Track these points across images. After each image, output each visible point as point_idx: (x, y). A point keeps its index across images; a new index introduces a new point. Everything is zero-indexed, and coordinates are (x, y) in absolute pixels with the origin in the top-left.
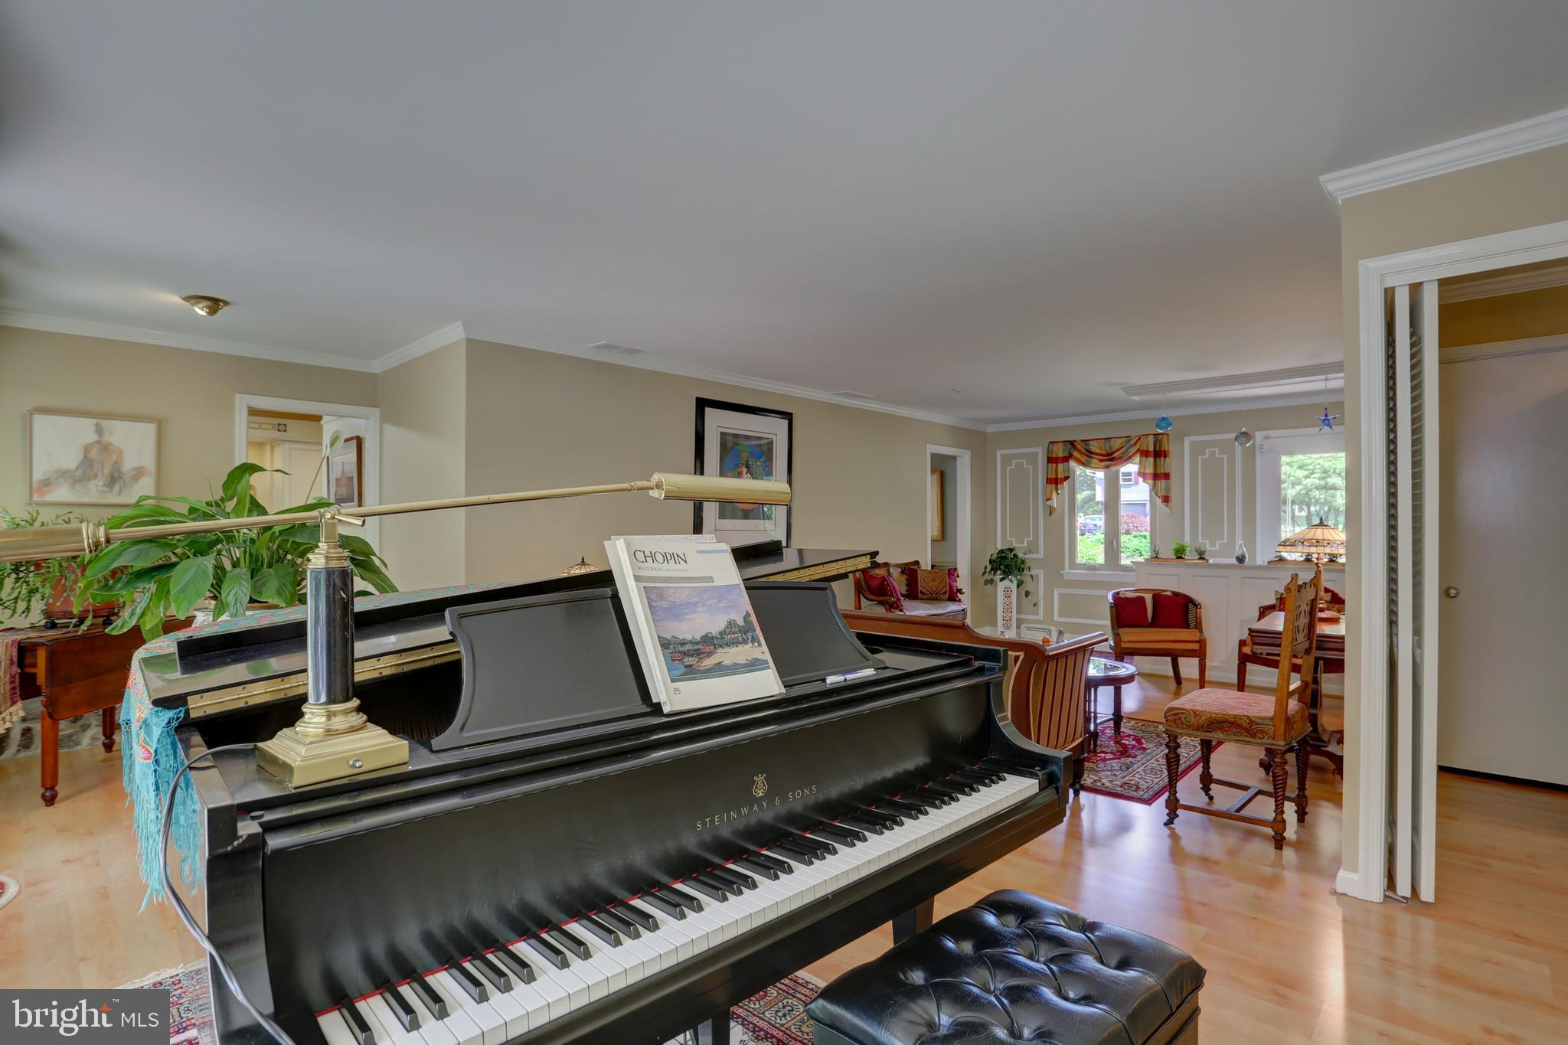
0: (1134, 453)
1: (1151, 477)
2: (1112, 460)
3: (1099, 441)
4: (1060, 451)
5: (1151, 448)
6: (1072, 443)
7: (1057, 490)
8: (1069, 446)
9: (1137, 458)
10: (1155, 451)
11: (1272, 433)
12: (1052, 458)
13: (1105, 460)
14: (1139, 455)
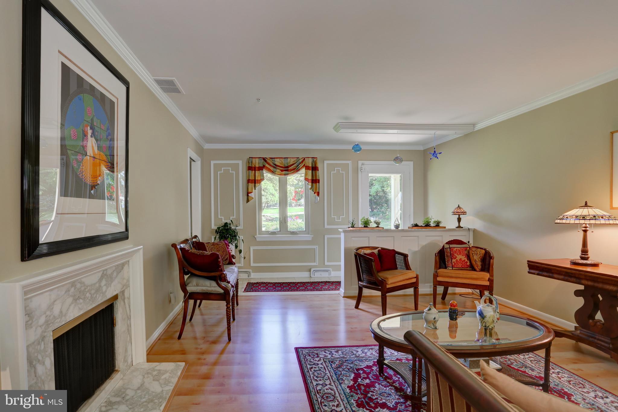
0: (302, 167)
1: (311, 181)
2: (287, 170)
3: (281, 159)
4: (257, 163)
5: (310, 165)
6: (264, 159)
7: (255, 186)
8: (263, 161)
9: (303, 171)
10: (312, 167)
11: (366, 162)
12: (252, 167)
13: (285, 170)
14: (305, 168)
